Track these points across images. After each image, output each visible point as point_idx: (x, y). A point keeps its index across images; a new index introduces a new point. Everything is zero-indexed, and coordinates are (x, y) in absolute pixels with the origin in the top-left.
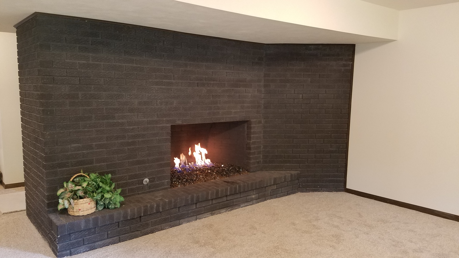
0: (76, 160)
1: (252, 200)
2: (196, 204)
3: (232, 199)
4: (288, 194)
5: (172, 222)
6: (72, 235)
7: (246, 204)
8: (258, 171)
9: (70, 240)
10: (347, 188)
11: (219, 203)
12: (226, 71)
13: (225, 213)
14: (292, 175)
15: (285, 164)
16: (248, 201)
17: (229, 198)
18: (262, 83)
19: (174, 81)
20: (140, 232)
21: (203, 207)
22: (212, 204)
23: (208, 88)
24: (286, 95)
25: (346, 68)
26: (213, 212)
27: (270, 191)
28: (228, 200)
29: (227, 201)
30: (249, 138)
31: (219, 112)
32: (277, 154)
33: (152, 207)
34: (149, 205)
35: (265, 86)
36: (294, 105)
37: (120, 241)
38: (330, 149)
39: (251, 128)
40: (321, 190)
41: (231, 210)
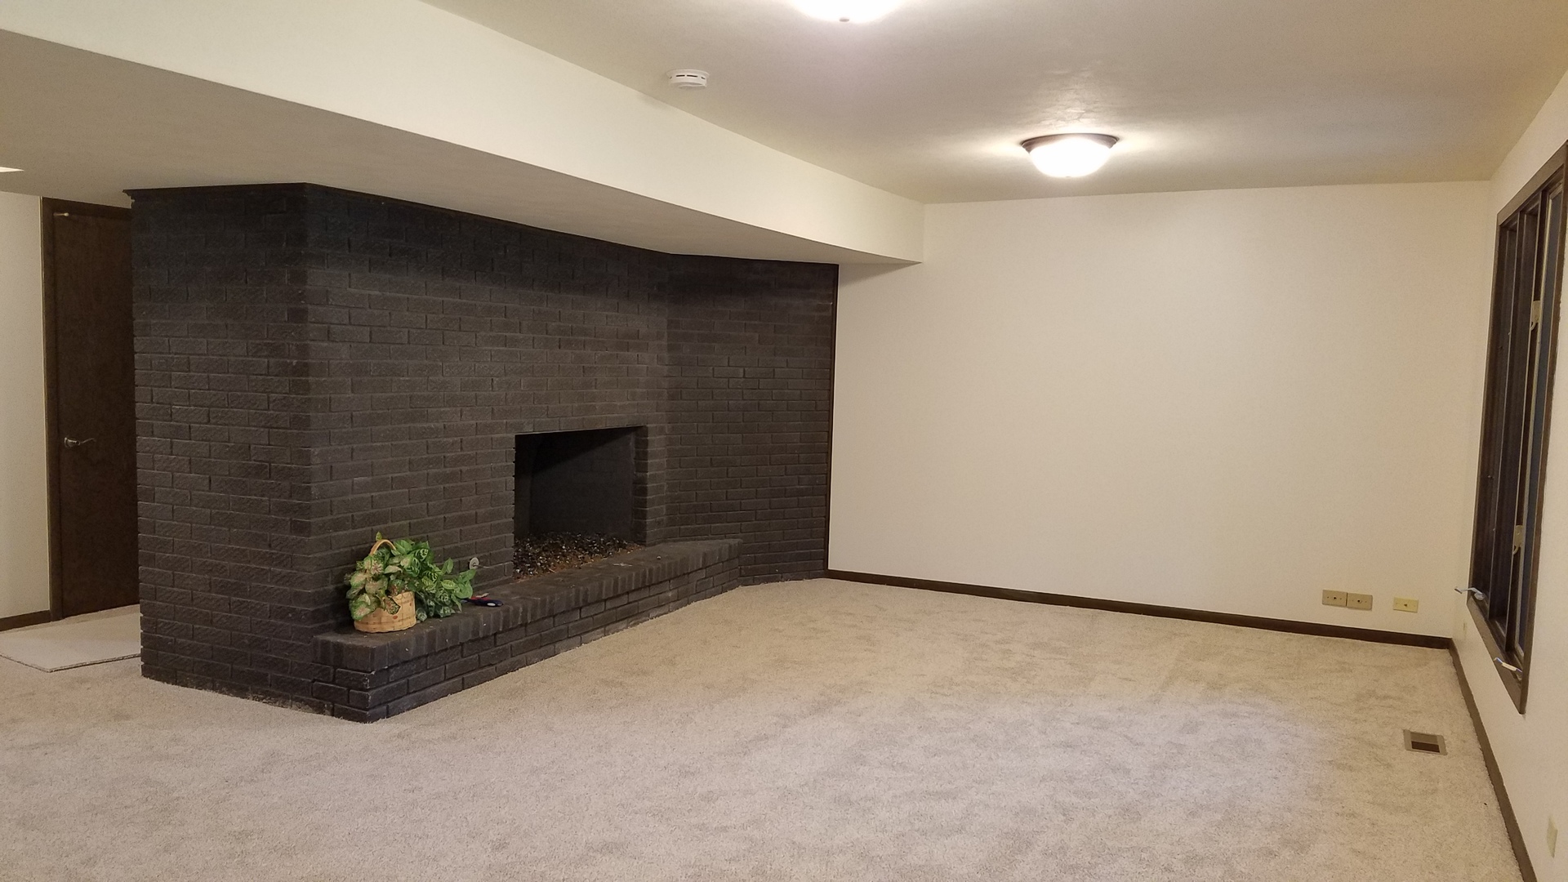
0: (361, 513)
1: (668, 601)
2: (581, 608)
3: (636, 601)
4: (724, 591)
5: (542, 649)
6: (392, 670)
7: (659, 611)
8: (659, 543)
9: (388, 683)
10: (829, 568)
11: (616, 608)
12: (607, 313)
13: (625, 630)
14: (730, 546)
15: (712, 525)
16: (663, 606)
17: (633, 597)
18: (664, 343)
19: (521, 336)
20: (494, 667)
21: (591, 616)
22: (605, 610)
23: (577, 352)
24: (713, 369)
25: (824, 314)
26: (607, 628)
27: (695, 583)
28: (631, 603)
29: (629, 603)
30: (643, 468)
31: (594, 406)
32: (695, 503)
33: (516, 612)
34: (511, 608)
35: (671, 348)
36: (728, 390)
37: (464, 686)
38: (798, 487)
39: (646, 443)
40: (782, 577)
41: (635, 624)
